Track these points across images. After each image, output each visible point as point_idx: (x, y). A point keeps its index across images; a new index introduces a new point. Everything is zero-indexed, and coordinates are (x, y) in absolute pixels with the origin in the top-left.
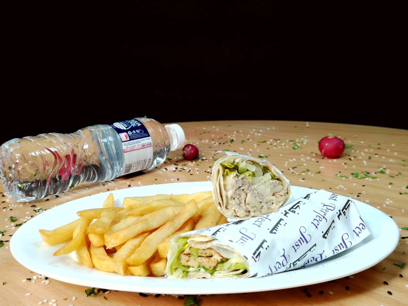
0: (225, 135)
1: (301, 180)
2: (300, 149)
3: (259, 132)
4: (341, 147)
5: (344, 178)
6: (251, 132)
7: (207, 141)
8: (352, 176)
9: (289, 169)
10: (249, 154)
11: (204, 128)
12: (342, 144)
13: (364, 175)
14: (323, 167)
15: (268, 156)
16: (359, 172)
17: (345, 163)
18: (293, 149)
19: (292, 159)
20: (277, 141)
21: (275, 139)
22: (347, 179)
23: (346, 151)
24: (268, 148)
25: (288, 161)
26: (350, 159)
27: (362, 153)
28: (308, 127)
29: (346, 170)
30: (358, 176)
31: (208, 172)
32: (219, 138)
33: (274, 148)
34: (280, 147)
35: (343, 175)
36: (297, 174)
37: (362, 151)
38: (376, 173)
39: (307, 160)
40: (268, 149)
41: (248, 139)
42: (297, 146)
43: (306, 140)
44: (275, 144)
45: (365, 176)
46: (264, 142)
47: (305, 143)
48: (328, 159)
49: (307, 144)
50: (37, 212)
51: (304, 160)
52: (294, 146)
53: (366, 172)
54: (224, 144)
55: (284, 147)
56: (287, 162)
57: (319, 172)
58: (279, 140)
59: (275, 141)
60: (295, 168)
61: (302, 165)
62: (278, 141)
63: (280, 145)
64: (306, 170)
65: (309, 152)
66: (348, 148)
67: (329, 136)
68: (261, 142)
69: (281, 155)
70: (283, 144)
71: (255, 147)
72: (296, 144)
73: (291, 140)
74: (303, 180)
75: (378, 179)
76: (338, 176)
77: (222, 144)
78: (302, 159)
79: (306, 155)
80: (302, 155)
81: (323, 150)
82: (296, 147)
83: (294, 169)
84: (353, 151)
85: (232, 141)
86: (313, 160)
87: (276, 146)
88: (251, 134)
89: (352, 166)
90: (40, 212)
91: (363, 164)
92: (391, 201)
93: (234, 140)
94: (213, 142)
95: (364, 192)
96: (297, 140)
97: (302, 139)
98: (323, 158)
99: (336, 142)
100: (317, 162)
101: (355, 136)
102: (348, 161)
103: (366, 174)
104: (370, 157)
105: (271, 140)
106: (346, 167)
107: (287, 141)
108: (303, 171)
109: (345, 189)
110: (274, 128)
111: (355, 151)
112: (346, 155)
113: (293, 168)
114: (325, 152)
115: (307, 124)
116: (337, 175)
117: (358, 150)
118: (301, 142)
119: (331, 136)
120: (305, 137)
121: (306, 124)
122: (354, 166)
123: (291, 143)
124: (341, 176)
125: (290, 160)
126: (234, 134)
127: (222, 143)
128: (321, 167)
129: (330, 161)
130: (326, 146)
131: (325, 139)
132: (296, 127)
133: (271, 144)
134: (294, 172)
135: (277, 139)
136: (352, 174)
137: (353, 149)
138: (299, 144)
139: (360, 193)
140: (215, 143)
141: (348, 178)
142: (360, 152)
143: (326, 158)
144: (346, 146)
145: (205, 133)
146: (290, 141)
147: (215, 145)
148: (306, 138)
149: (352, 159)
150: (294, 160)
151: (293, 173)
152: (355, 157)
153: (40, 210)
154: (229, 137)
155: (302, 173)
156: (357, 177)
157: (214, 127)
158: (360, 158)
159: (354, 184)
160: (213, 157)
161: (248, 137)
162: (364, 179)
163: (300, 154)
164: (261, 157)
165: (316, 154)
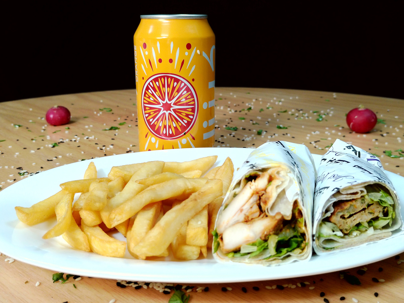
0: (243, 103)
2: (324, 121)
3: (280, 101)
4: (373, 120)
6: (272, 101)
7: (222, 108)
8: (384, 154)
9: (311, 143)
10: (267, 123)
11: (221, 95)
12: (374, 117)
13: (398, 154)
15: (288, 127)
16: (393, 150)
17: (377, 140)
18: (316, 121)
19: (314, 132)
20: (299, 111)
21: (297, 110)
23: (377, 126)
24: (288, 118)
25: (311, 134)
26: (382, 135)
27: (396, 129)
28: (335, 99)
29: (378, 148)
30: (391, 155)
31: (219, 142)
32: (236, 106)
33: (296, 119)
34: (302, 118)
36: (320, 149)
37: (396, 127)
39: (332, 134)
41: (268, 108)
42: (321, 117)
43: (332, 112)
44: (297, 114)
45: (399, 156)
46: (285, 112)
47: (330, 115)
48: (356, 134)
49: (333, 116)
50: (22, 175)
51: (329, 134)
52: (318, 117)
53: (401, 151)
54: (240, 111)
55: (307, 118)
56: (309, 135)
58: (302, 110)
59: (297, 111)
60: (318, 143)
61: (326, 139)
62: (301, 112)
63: (303, 116)
64: (330, 145)
65: (335, 125)
66: (380, 122)
67: (359, 108)
68: (281, 112)
69: (303, 127)
70: (306, 115)
71: (275, 116)
72: (321, 115)
73: (316, 111)
77: (238, 112)
78: (327, 133)
79: (331, 128)
80: (327, 128)
81: (352, 124)
82: (320, 119)
83: (316, 143)
84: (385, 126)
85: (250, 109)
86: (340, 134)
87: (297, 116)
88: (271, 103)
89: (384, 143)
90: (25, 176)
91: (397, 141)
93: (252, 108)
94: (229, 109)
96: (322, 112)
97: (328, 111)
98: (351, 133)
99: (367, 115)
100: (344, 136)
101: (388, 110)
102: (379, 138)
103: (400, 152)
105: (293, 110)
106: (377, 143)
107: (311, 112)
108: (327, 146)
110: (297, 98)
111: (388, 126)
112: (377, 130)
113: (316, 142)
114: (353, 125)
115: (335, 95)
117: (391, 126)
118: (326, 114)
119: (361, 107)
120: (332, 108)
121: (333, 96)
122: (386, 143)
123: (315, 114)
125: (313, 133)
126: (252, 102)
129: (359, 136)
130: (355, 119)
131: (355, 111)
132: (321, 97)
133: (292, 115)
134: (317, 146)
136: (384, 152)
137: (385, 124)
138: (324, 116)
141: (379, 156)
142: (394, 127)
143: (354, 132)
144: (378, 120)
145: (221, 99)
146: (314, 112)
147: (230, 112)
149: (385, 135)
150: (317, 132)
151: (315, 147)
152: (388, 133)
153: (26, 174)
154: (247, 104)
155: (325, 148)
156: (389, 155)
157: (231, 94)
158: (394, 134)
159: (386, 164)
160: (226, 126)
161: (267, 106)
162: (398, 158)
163: (324, 127)
164: (280, 128)
165: (343, 127)
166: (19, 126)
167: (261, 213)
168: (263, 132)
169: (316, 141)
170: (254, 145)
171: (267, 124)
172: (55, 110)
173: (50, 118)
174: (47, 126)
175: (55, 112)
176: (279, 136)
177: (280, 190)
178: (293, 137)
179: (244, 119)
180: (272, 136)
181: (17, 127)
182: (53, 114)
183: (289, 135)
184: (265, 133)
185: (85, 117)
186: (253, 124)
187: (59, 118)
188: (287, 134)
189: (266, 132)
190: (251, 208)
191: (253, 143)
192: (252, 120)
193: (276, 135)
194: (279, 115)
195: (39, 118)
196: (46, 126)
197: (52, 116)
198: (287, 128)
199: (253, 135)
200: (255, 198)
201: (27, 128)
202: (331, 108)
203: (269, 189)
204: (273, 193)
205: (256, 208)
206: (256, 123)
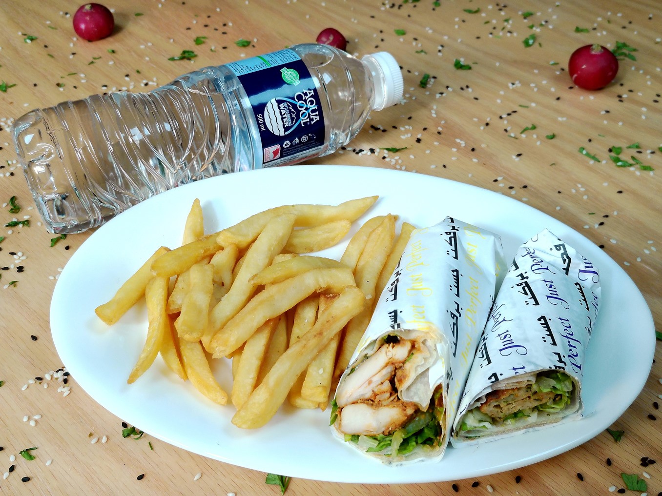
1: (514, 157)
2: (537, 45)
5: (592, 162)
8: (607, 155)
9: (501, 118)
10: (440, 51)
12: (614, 69)
13: (631, 157)
14: (564, 119)
15: (472, 66)
16: (623, 144)
17: (608, 112)
18: (522, 45)
19: (513, 84)
20: (500, 10)
21: (497, 4)
22: (597, 162)
24: (479, 34)
25: (506, 88)
26: (620, 98)
27: (648, 77)
29: (603, 136)
30: (619, 159)
34: (501, 34)
35: (593, 152)
36: (512, 137)
37: (649, 73)
38: (653, 153)
39: (539, 90)
40: (478, 38)
42: (534, 37)
43: (554, 17)
44: (494, 22)
45: (631, 162)
46: (477, 12)
47: (551, 27)
49: (554, 29)
51: (536, 90)
53: (638, 147)
54: (400, 6)
56: (502, 93)
57: (553, 137)
58: (505, 6)
59: (497, 10)
60: (513, 116)
61: (527, 107)
62: (503, 13)
63: (503, 29)
64: (530, 126)
65: (552, 63)
68: (470, 12)
69: (497, 64)
70: (510, 25)
71: (456, 27)
72: (534, 28)
73: (529, 10)
74: (517, 159)
75: (651, 173)
76: (584, 152)
77: (396, 8)
78: (532, 85)
79: (543, 70)
80: (536, 71)
81: (575, 75)
82: (531, 42)
83: (509, 117)
84: (633, 68)
86: (553, 90)
87: (494, 28)
89: (617, 121)
91: (640, 116)
92: (653, 249)
95: (615, 213)
96: (539, 14)
97: (550, 10)
98: (571, 88)
100: (558, 99)
101: (651, 16)
102: (614, 105)
103: (633, 152)
104: (658, 96)
105: (490, 8)
106: (605, 122)
107: (520, 13)
108: (524, 128)
109: (585, 197)
111: (637, 69)
112: (617, 83)
113: (509, 114)
116: (583, 149)
117: (642, 68)
118: (544, 23)
122: (620, 124)
123: (526, 21)
124: (588, 155)
125: (510, 85)
127: (397, 5)
128: (560, 119)
129: (582, 96)
133: (487, 22)
134: (508, 129)
135: (502, 5)
136: (610, 150)
137: (634, 59)
138: (538, 31)
139: (607, 216)
140: (384, 4)
141: (599, 162)
142: (645, 74)
143: (577, 87)
146: (526, 16)
147: (383, 9)
148: (558, 6)
149: (625, 96)
150: (518, 84)
151: (506, 130)
152: (631, 91)
155: (521, 133)
156: (617, 160)
158: (640, 95)
159: (605, 184)
162: (627, 168)
163: (533, 66)
164: (458, 66)
165: (563, 70)
166: (32, 40)
167: (393, 392)
168: (430, 81)
169: (510, 112)
170: (410, 118)
171: (440, 54)
172: (87, 14)
173: (81, 30)
174: (77, 39)
175: (88, 18)
176: (454, 91)
177: (420, 370)
178: (476, 99)
179: (403, 33)
180: (442, 93)
181: (29, 41)
182: (85, 22)
183: (470, 90)
184: (433, 80)
185: (138, 15)
186: (417, 52)
187: (96, 29)
188: (467, 87)
189: (434, 78)
190: (382, 383)
191: (409, 116)
192: (415, 39)
193: (450, 89)
194: (464, 21)
195: (61, 13)
196: (75, 39)
197: (83, 26)
198: (470, 68)
199: (412, 89)
200: (389, 369)
201: (46, 46)
202: (557, 4)
203: (407, 366)
204: (411, 371)
205: (387, 386)
206: (422, 51)
